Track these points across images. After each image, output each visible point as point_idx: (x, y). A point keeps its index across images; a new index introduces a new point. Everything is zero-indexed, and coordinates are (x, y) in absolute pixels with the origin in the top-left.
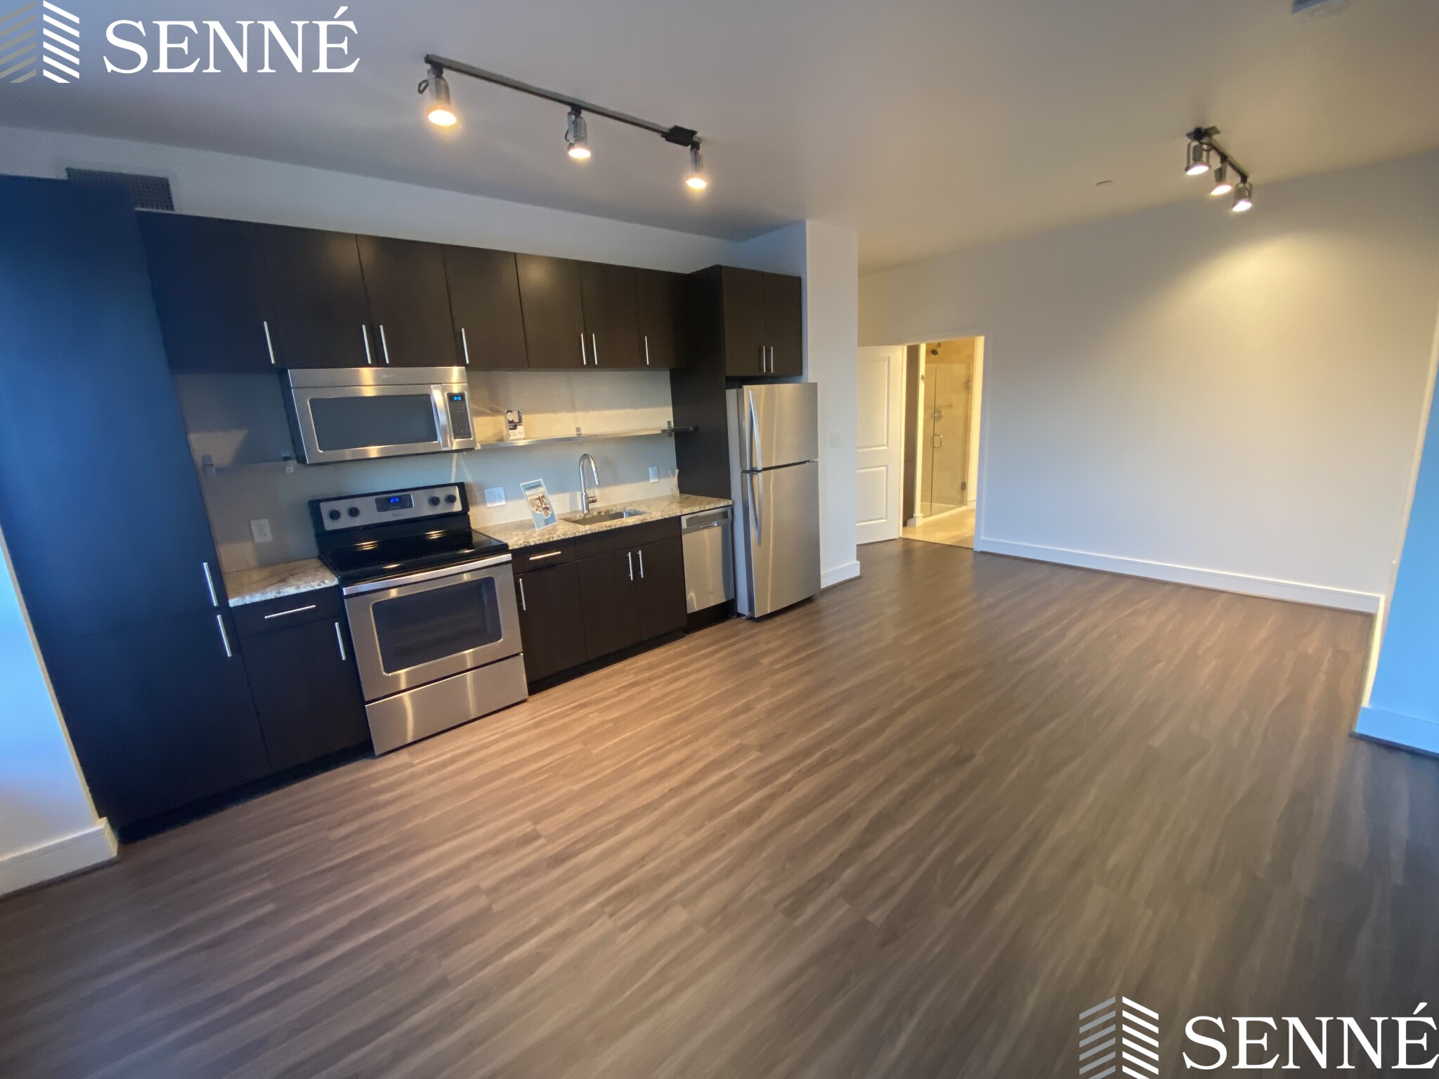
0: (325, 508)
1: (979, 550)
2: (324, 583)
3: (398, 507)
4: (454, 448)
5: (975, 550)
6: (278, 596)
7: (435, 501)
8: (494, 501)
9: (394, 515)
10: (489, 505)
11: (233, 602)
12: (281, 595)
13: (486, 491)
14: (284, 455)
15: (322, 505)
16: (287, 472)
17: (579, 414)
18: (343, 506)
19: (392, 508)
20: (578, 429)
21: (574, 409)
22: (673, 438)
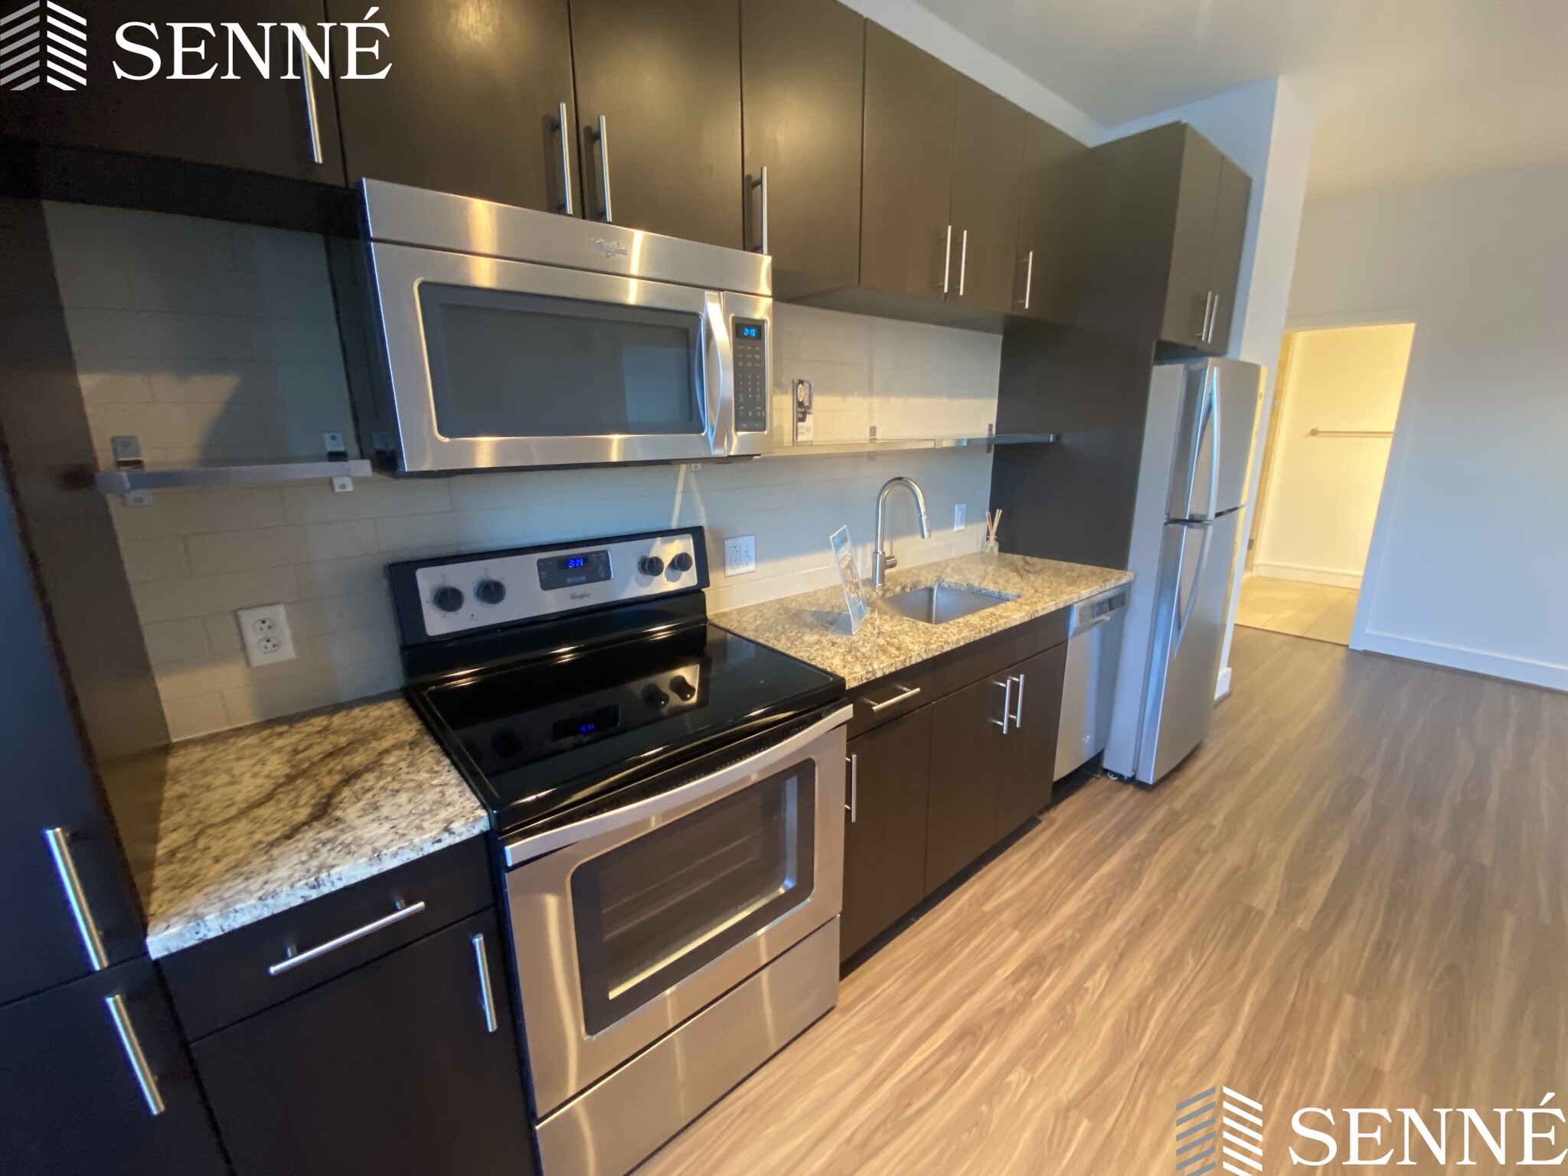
0: (427, 581)
1: (1360, 648)
2: (451, 833)
3: (583, 578)
4: (732, 453)
5: (1351, 647)
6: (314, 895)
7: (651, 566)
8: (738, 562)
9: (573, 597)
10: (730, 571)
11: (161, 942)
12: (326, 890)
13: (728, 543)
14: (331, 447)
15: (420, 574)
16: (337, 490)
17: (877, 401)
18: (464, 577)
19: (569, 580)
20: (873, 430)
21: (870, 392)
22: (992, 454)
